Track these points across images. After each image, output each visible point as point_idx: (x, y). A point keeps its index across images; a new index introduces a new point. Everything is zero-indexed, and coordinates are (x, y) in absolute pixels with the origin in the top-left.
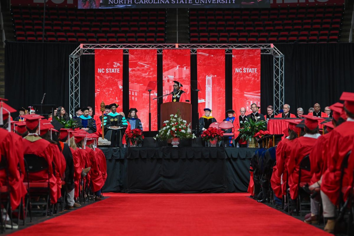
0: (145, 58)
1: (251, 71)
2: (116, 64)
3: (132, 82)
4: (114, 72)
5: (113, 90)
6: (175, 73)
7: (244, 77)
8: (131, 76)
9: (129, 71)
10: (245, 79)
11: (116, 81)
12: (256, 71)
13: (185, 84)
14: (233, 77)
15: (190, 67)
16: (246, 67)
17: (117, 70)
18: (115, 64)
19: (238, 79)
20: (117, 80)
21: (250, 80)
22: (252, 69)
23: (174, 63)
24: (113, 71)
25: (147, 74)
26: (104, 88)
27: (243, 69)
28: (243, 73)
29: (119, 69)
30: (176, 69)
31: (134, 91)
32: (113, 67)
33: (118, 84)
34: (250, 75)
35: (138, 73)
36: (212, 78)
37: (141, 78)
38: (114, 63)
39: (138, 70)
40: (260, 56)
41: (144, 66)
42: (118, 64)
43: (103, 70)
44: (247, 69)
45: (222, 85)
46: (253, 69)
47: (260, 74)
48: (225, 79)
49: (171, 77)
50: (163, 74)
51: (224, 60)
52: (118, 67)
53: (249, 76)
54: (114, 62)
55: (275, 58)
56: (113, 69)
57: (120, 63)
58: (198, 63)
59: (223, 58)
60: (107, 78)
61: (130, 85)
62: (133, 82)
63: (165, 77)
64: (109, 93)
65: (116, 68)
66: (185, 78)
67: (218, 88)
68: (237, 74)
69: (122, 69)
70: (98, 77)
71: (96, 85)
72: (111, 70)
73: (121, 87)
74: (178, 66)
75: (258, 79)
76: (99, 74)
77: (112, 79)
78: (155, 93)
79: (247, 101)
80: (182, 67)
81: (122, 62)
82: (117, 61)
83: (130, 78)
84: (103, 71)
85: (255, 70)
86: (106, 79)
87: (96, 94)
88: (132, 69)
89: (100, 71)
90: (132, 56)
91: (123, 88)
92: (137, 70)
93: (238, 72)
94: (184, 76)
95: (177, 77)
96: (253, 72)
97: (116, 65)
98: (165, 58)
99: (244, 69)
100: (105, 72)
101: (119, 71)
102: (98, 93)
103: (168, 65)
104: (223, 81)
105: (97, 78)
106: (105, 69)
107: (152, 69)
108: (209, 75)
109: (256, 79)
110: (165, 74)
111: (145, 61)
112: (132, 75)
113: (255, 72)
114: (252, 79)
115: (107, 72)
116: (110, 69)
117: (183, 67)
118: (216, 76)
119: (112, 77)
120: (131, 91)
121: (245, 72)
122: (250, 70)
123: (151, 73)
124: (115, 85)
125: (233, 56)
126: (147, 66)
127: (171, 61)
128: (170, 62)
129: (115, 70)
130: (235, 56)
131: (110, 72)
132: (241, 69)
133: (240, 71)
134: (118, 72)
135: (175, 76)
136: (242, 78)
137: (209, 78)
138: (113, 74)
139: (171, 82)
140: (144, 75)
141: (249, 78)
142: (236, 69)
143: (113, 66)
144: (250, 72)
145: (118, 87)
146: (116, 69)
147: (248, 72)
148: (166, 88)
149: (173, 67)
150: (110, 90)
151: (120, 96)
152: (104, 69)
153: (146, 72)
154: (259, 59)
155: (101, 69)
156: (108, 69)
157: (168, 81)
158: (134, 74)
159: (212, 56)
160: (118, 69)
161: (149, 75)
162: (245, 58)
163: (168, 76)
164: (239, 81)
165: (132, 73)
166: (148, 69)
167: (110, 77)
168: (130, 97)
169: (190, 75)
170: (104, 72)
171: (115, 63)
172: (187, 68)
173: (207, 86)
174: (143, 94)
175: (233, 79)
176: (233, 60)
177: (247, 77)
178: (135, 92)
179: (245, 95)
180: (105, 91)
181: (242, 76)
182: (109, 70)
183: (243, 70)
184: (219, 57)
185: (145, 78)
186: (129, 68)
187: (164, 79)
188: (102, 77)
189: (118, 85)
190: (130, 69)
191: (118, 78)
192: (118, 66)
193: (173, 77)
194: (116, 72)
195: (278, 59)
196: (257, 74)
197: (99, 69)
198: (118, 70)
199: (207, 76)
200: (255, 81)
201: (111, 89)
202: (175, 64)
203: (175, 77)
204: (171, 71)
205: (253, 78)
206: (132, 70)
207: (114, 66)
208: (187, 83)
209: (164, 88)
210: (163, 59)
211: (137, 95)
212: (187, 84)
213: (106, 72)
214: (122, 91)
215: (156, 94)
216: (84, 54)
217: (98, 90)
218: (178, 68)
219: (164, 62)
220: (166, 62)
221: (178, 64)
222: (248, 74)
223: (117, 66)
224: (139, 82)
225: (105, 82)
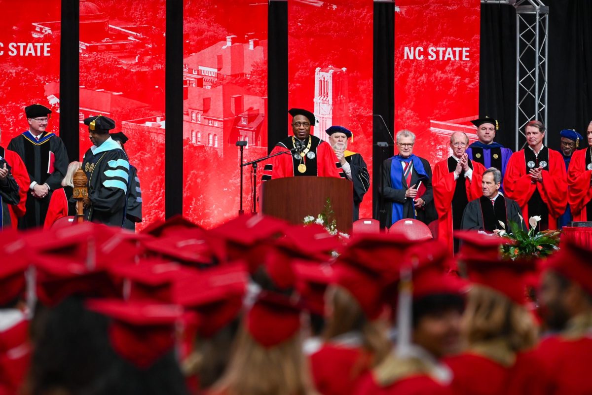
0: (129, 10)
1: (451, 56)
2: (41, 29)
4: (34, 55)
6: (220, 59)
7: (430, 74)
8: (85, 65)
9: (80, 51)
10: (432, 79)
11: (39, 81)
12: (467, 56)
13: (249, 92)
14: (398, 74)
15: (266, 41)
16: (436, 45)
17: (42, 48)
18: (37, 29)
19: (410, 80)
20: (41, 78)
21: (447, 83)
22: (454, 49)
23: (216, 29)
24: (30, 50)
25: (137, 61)
27: (426, 48)
28: (428, 62)
29: (49, 44)
30: (224, 47)
32: (29, 39)
33: (44, 91)
34: (448, 68)
35: (109, 57)
36: (334, 75)
37: (117, 74)
38: (35, 27)
39: (109, 48)
40: (478, 9)
41: (125, 36)
42: (48, 30)
44: (438, 49)
45: (364, 96)
46: (457, 49)
47: (478, 64)
48: (371, 81)
49: (210, 71)
50: (185, 61)
51: (371, 21)
52: (47, 38)
53: (444, 72)
54: (34, 24)
55: (521, 15)
56: (30, 45)
57: (53, 27)
58: (292, 30)
59: (367, 16)
60: (13, 71)
61: (84, 93)
62: (91, 86)
63: (190, 72)
64: (17, 117)
65: (38, 41)
66: (252, 74)
67: (351, 106)
68: (409, 63)
69: (58, 44)
72: (25, 48)
73: (54, 100)
74: (229, 39)
75: (472, 80)
77: (26, 74)
78: (158, 119)
79: (438, 147)
80: (240, 40)
81: (57, 22)
82: (44, 21)
83: (82, 74)
85: (464, 54)
86: (8, 74)
88: (88, 45)
90: (91, 5)
91: (61, 104)
92: (104, 48)
93: (411, 57)
94: (248, 69)
95: (227, 71)
96: (457, 58)
97: (41, 33)
98: (192, 14)
99: (430, 50)
100: (6, 54)
101: (48, 52)
103: (200, 32)
104: (367, 86)
106: (6, 45)
107: (150, 46)
108: (324, 68)
109: (467, 81)
110: (189, 61)
111: (130, 20)
112: (89, 63)
113: (464, 58)
114: (453, 79)
115: (12, 52)
116: (22, 45)
117: (247, 42)
118: (344, 69)
119: (26, 69)
120: (84, 112)
121: (432, 57)
122: (448, 54)
123: (147, 58)
124: (35, 96)
125: (397, 9)
126: (136, 37)
127: (209, 24)
128: (204, 26)
129: (35, 48)
130: (404, 9)
131: (22, 54)
132: (422, 50)
133: (419, 56)
134: (46, 54)
135: (219, 69)
136: (423, 78)
137: (324, 77)
138: (29, 61)
139: (208, 87)
140: (124, 63)
141: (444, 76)
142: (406, 49)
143: (31, 35)
144: (449, 59)
145: (46, 102)
146: (39, 45)
147: (441, 58)
148: (194, 106)
149: (215, 40)
152: (2, 46)
153: (131, 56)
154: (476, 18)
156: (15, 45)
157: (200, 83)
158: (96, 61)
159: (335, 7)
160: (46, 45)
161: (140, 63)
162: (435, 14)
163: (200, 68)
164: (415, 84)
165: (89, 57)
166: (137, 46)
167: (20, 68)
168: (82, 130)
169: (266, 67)
170: (2, 53)
171: (37, 26)
172: (256, 44)
173: (317, 99)
174: (123, 122)
175: (396, 79)
176: (397, 21)
177: (439, 74)
179: (433, 129)
180: (4, 111)
181: (425, 71)
182: (18, 48)
183: (426, 54)
184: (355, 11)
185: (127, 72)
186: (81, 43)
187: (186, 76)
189: (45, 94)
190: (83, 46)
191: (46, 73)
192: (46, 36)
193: (216, 70)
194: (39, 54)
195: (531, 19)
196: (469, 64)
198: (46, 49)
199: (318, 69)
200: (462, 86)
202: (221, 31)
203: (222, 72)
204: (207, 52)
205: (457, 78)
206: (89, 50)
207: (35, 36)
208: (257, 89)
209: (186, 104)
210: (186, 14)
212: (256, 94)
213: (10, 53)
214: (58, 111)
215: (163, 125)
218: (229, 44)
219: (188, 26)
220: (192, 25)
221: (230, 32)
222: (442, 65)
223: (42, 36)
224: (109, 86)
225: (6, 85)
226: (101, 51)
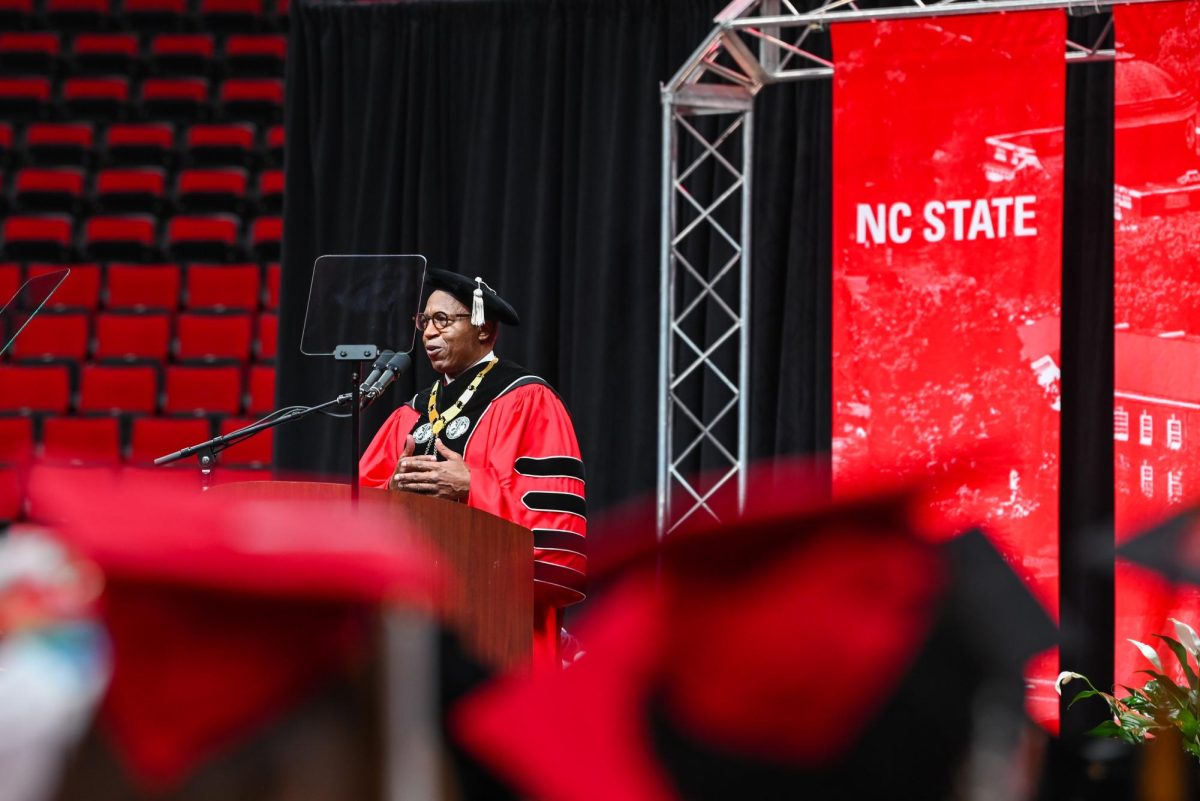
2: (1009, 154)
3: (1142, 325)
4: (990, 234)
5: (979, 404)
8: (1130, 260)
9: (1118, 216)
11: (1003, 315)
17: (1011, 210)
18: (1000, 156)
20: (1008, 305)
24: (983, 220)
26: (909, 382)
29: (1031, 199)
31: (1152, 408)
32: (977, 188)
33: (1019, 345)
35: (1196, 228)
38: (993, 149)
39: (1196, 202)
42: (1027, 158)
43: (900, 213)
52: (1025, 182)
54: (991, 141)
56: (982, 205)
57: (1041, 147)
60: (936, 288)
61: (1127, 345)
62: (1146, 323)
64: (947, 428)
65: (1001, 190)
69: (1057, 195)
70: (858, 285)
71: (842, 363)
72: (968, 214)
73: (1048, 373)
76: (867, 258)
77: (970, 296)
81: (1055, 131)
82: (1013, 125)
83: (1123, 284)
84: (903, 222)
86: (922, 299)
87: (837, 444)
88: (1137, 194)
89: (874, 224)
90: (1146, 70)
91: (1066, 384)
92: (1183, 202)
97: (1008, 165)
100: (917, 239)
101: (1028, 223)
102: (861, 432)
105: (847, 295)
106: (917, 209)
112: (1143, 250)
115: (934, 231)
116: (959, 206)
119: (972, 281)
120: (1131, 406)
124: (992, 361)
129: (994, 213)
131: (959, 235)
134: (1020, 230)
138: (980, 254)
143: (982, 174)
145: (1031, 377)
146: (1001, 203)
150: (958, 409)
151: (1037, 460)
152: (907, 211)
155: (881, 208)
156: (941, 209)
158: (1160, 244)
160: (1021, 201)
165: (1141, 233)
167: (954, 277)
168: (1122, 462)
170: (907, 233)
171: (999, 144)
178: (1160, 415)
180: (912, 413)
182: (948, 217)
186: (1119, 189)
188: (891, 280)
189: (1024, 355)
190: (1124, 198)
191: (1025, 289)
192: (1019, 174)
194: (1002, 233)
197: (864, 211)
198: (1021, 215)
201: (967, 398)
206: (1145, 208)
207: (994, 176)
211: (1186, 442)
213: (928, 234)
214: (1057, 406)
216: (781, 74)
217: (861, 410)
223: (1011, 176)
225: (917, 334)
226: (1174, 212)
